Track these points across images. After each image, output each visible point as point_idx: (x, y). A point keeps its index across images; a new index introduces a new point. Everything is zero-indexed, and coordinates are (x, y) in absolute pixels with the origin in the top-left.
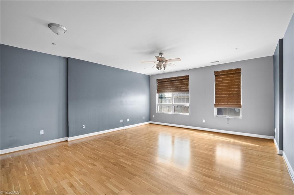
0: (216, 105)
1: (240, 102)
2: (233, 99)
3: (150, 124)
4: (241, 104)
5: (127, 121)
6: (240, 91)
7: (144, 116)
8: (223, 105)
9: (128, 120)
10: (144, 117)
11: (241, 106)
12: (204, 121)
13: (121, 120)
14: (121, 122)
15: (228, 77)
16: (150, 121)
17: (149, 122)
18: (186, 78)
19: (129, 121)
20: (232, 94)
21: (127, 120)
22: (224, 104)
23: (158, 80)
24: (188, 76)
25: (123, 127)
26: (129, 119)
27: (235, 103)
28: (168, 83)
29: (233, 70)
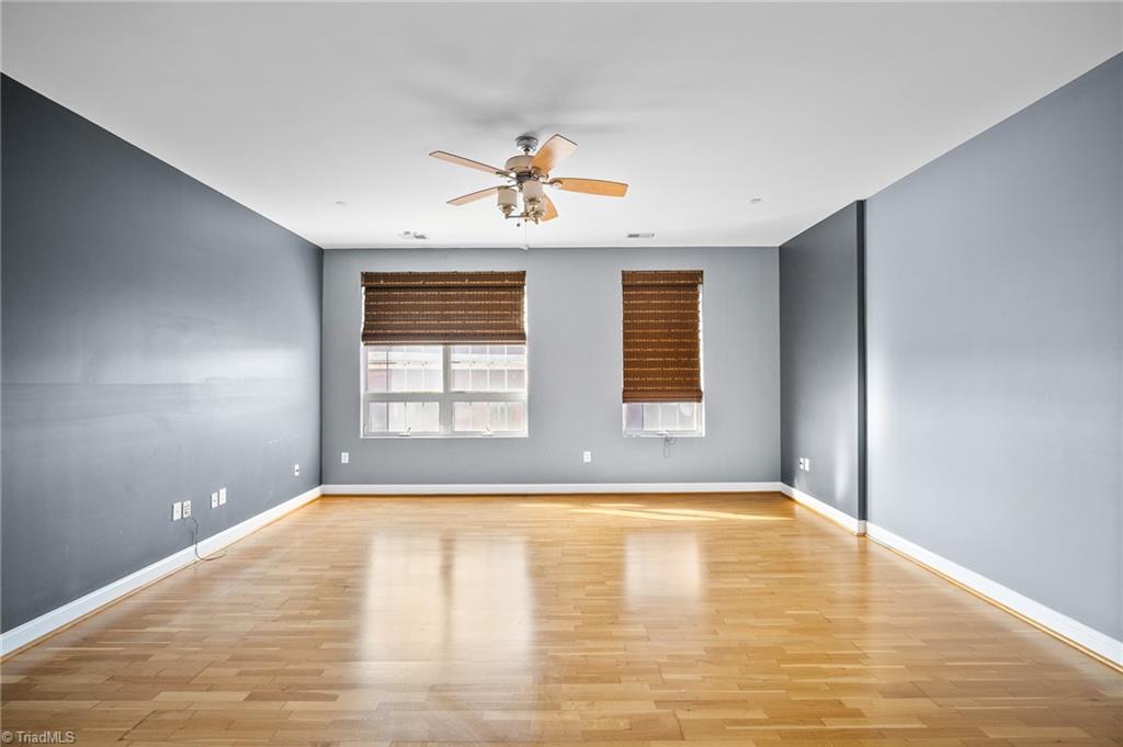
0: (629, 394)
1: (697, 383)
2: (678, 374)
3: (324, 496)
4: (702, 389)
5: (214, 505)
6: (696, 345)
7: (296, 463)
8: (652, 395)
9: (220, 498)
10: (297, 467)
11: (701, 397)
12: (587, 457)
13: (177, 506)
14: (177, 516)
15: (664, 297)
16: (321, 483)
17: (318, 488)
18: (513, 284)
19: (223, 501)
20: (677, 355)
21: (214, 496)
22: (653, 391)
23: (367, 277)
24: (521, 276)
25: (191, 549)
26: (223, 492)
27: (684, 385)
28: (427, 298)
29: (679, 274)
